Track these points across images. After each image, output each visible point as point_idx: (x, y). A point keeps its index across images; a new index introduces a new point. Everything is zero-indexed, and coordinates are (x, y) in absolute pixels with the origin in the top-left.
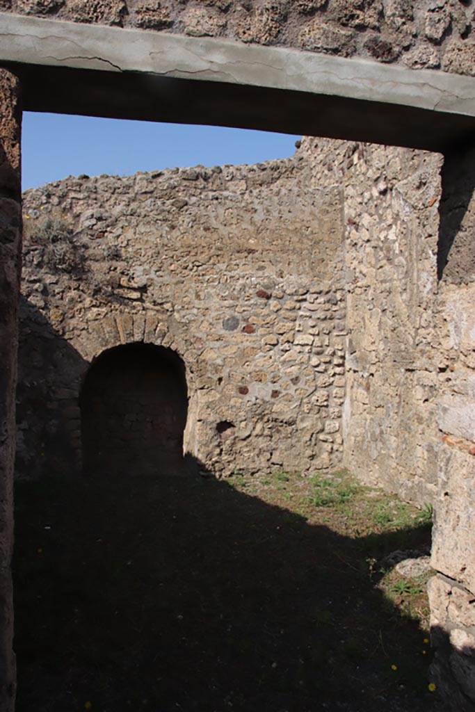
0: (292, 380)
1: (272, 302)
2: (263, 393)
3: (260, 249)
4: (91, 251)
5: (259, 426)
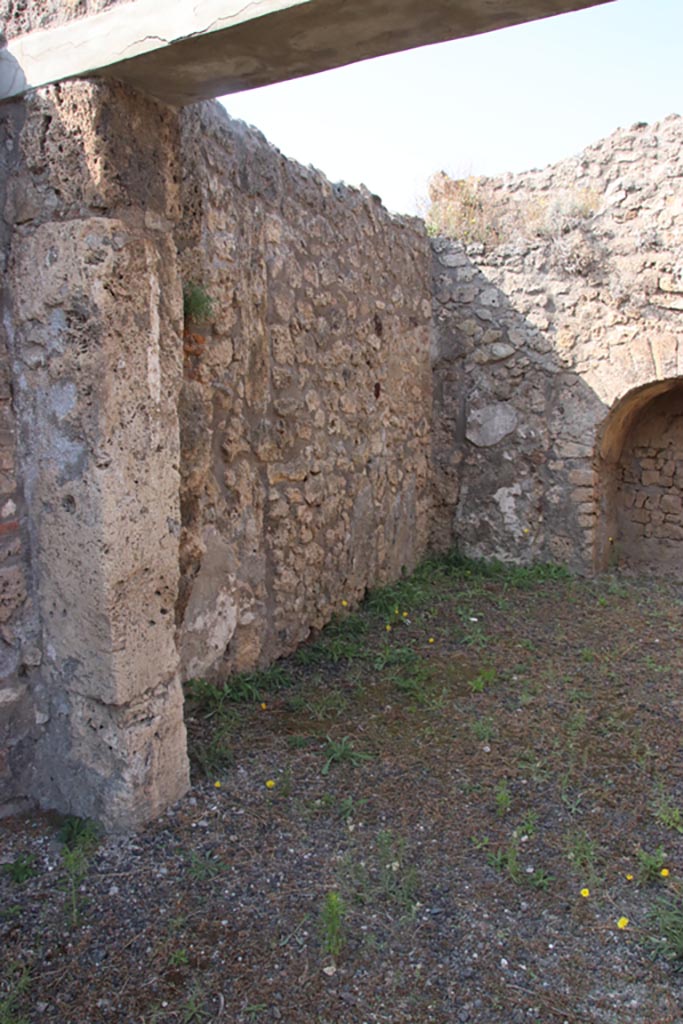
4: (617, 241)
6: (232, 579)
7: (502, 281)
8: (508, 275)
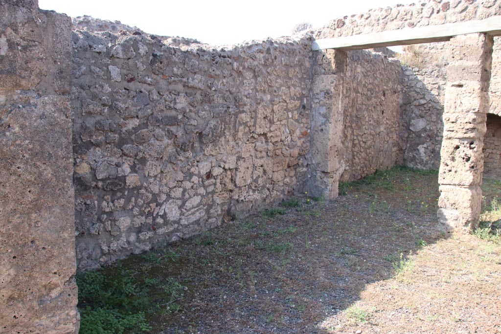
6: (344, 157)
7: (424, 80)
8: (426, 78)
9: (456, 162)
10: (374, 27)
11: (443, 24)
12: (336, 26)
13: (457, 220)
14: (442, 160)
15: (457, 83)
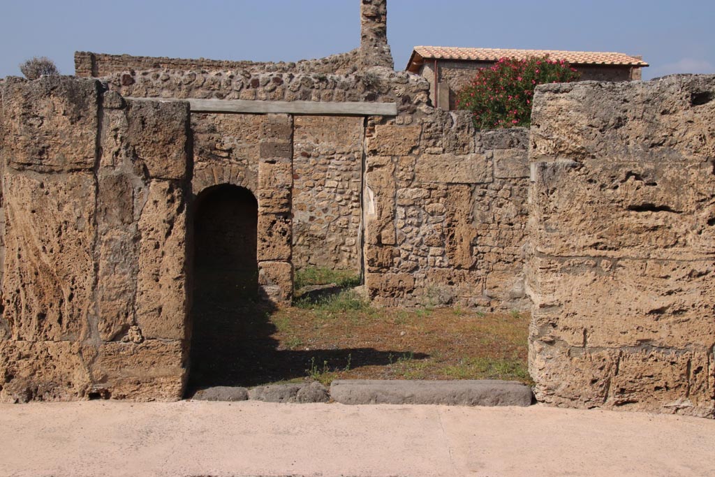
0: (323, 210)
1: (311, 160)
2: (303, 218)
3: (303, 125)
4: (198, 127)
5: (301, 239)
9: (273, 237)
10: (175, 92)
11: (254, 100)
12: (121, 83)
13: (278, 295)
14: (259, 236)
15: (269, 159)
